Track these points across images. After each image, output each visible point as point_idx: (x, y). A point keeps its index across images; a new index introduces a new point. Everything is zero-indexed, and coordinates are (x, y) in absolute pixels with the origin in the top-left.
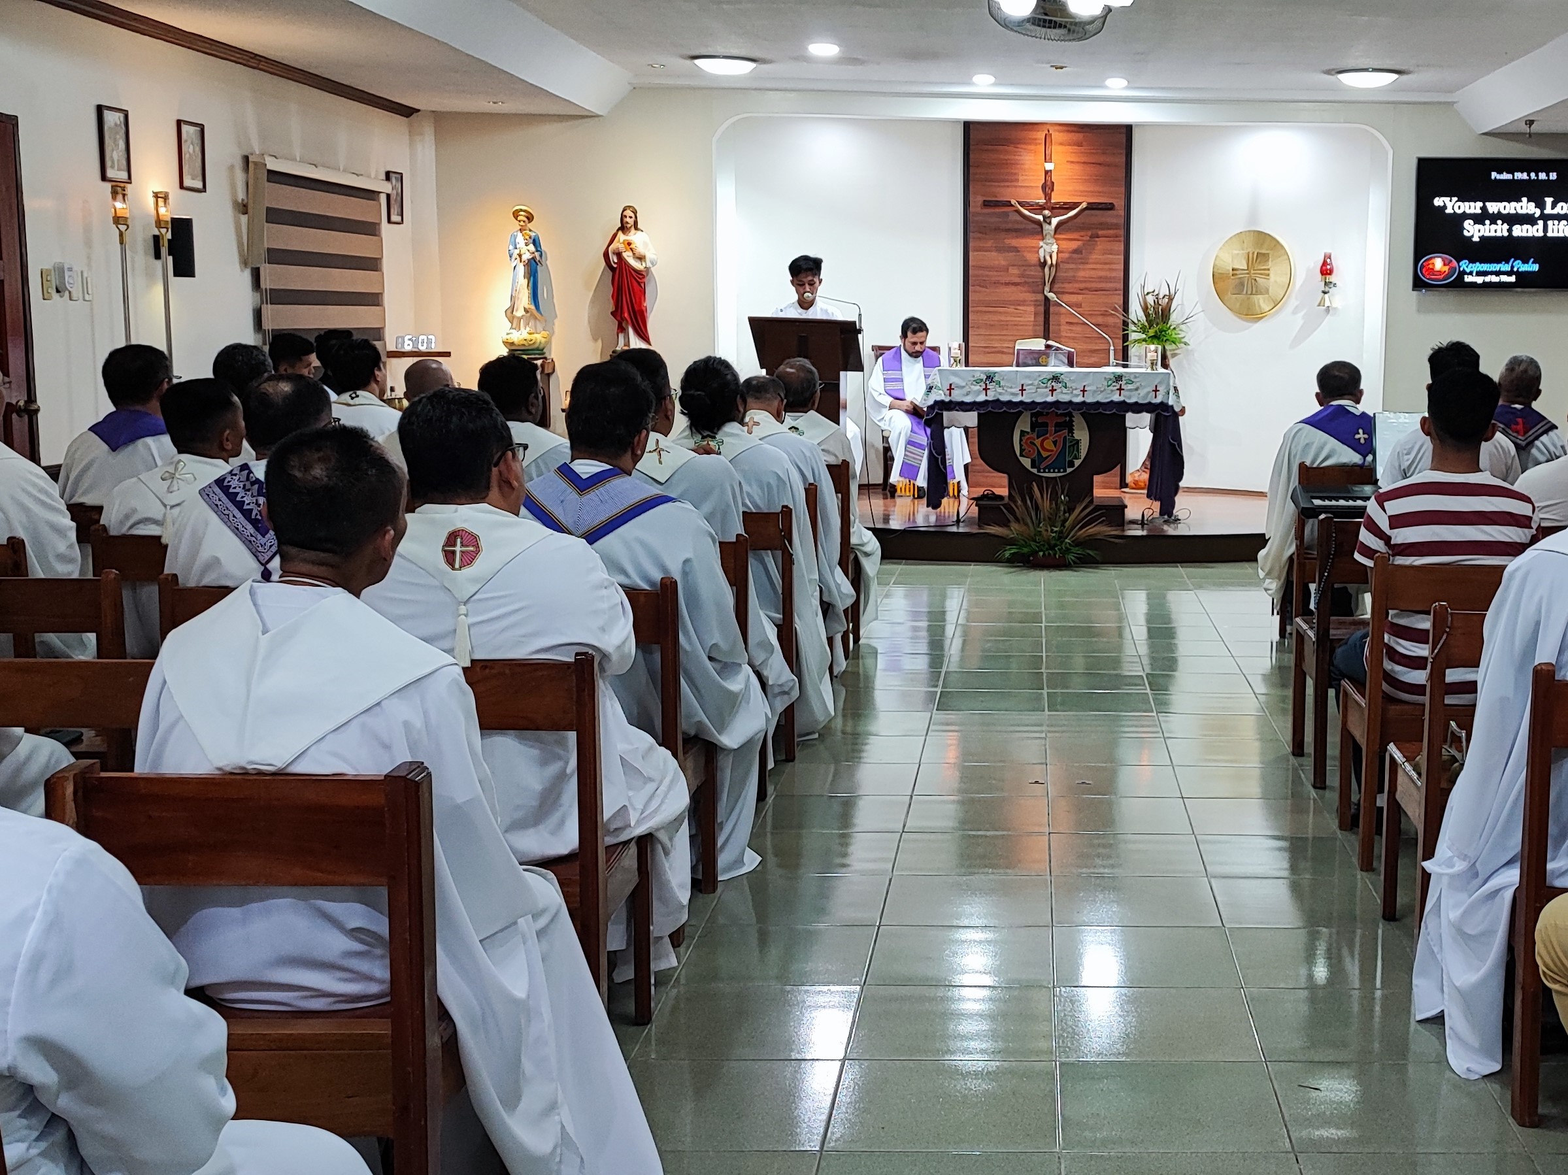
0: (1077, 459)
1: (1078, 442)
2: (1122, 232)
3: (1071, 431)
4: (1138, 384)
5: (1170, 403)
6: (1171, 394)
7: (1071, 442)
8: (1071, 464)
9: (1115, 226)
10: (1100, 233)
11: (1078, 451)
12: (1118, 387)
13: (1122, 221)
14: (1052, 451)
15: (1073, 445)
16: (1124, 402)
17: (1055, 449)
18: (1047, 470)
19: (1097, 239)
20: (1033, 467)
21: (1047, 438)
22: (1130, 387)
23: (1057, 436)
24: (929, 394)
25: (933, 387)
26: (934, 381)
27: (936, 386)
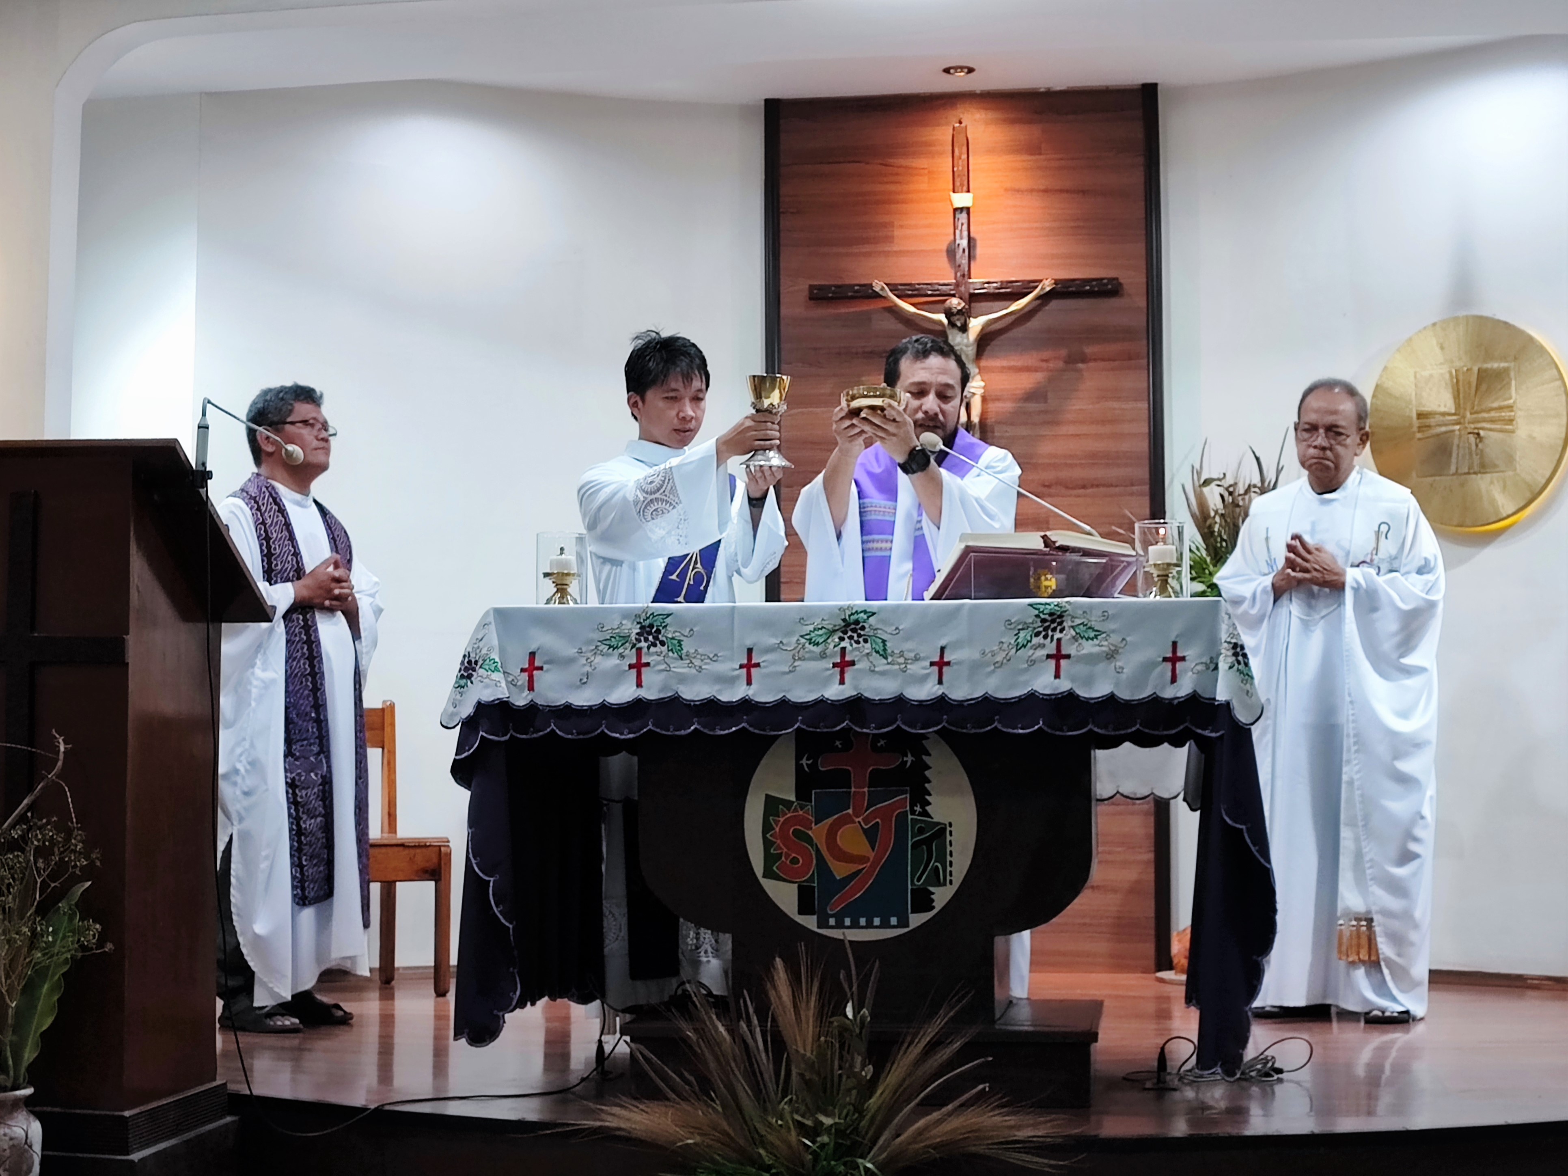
0: (939, 884)
1: (941, 832)
2: (1141, 346)
3: (920, 797)
4: (1115, 639)
5: (1221, 696)
6: (1223, 666)
7: (921, 831)
8: (923, 902)
9: (1125, 334)
10: (1089, 350)
11: (942, 858)
12: (1051, 649)
13: (1140, 321)
14: (862, 859)
15: (928, 842)
16: (1071, 696)
17: (872, 855)
18: (847, 922)
19: (1081, 366)
20: (805, 908)
21: (848, 820)
22: (1089, 648)
23: (874, 815)
24: (466, 684)
25: (476, 663)
26: (481, 644)
27: (484, 661)
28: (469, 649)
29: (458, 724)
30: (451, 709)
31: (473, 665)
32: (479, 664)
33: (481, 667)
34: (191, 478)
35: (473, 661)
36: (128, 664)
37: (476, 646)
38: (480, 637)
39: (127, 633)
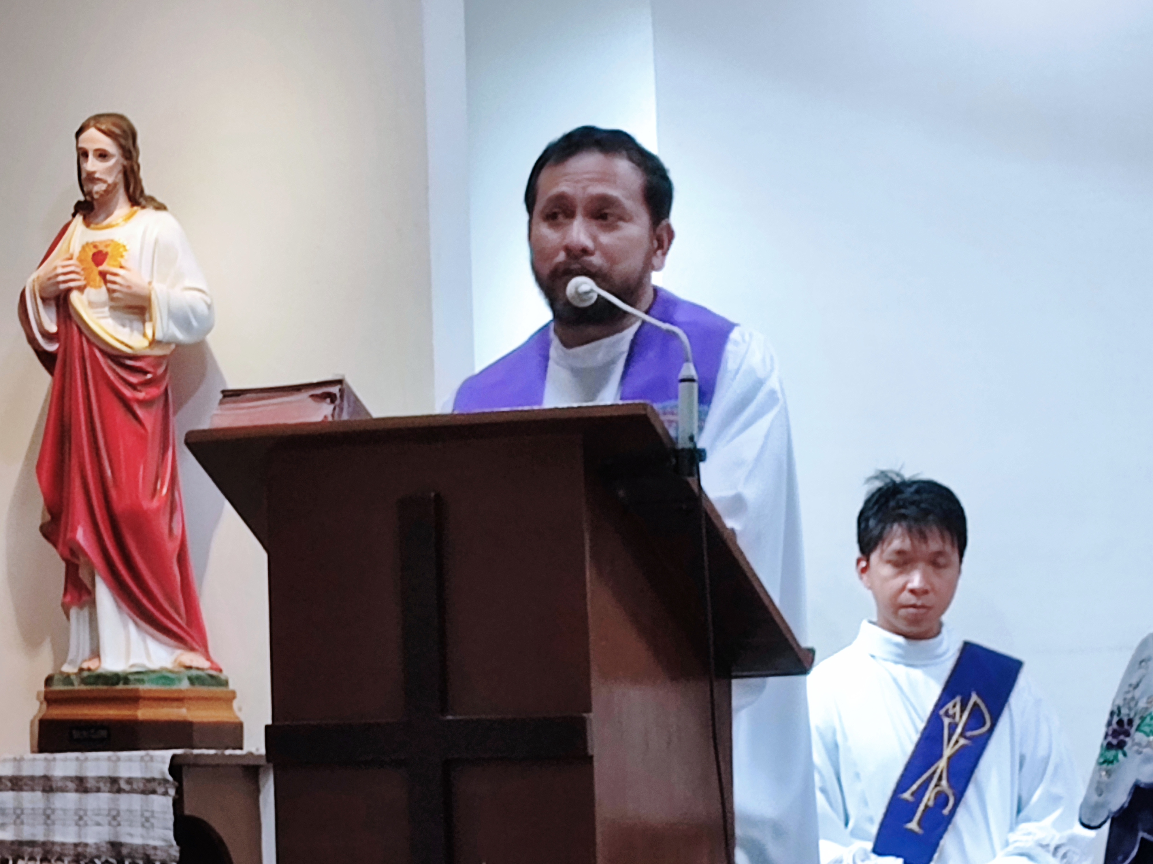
24: (1116, 757)
25: (1130, 722)
26: (1137, 693)
27: (1143, 719)
28: (1119, 702)
29: (1104, 822)
30: (1095, 798)
31: (1126, 727)
32: (1136, 722)
33: (1138, 729)
34: (674, 461)
35: (1125, 719)
36: (591, 758)
37: (1129, 696)
38: (1134, 681)
39: (589, 710)
